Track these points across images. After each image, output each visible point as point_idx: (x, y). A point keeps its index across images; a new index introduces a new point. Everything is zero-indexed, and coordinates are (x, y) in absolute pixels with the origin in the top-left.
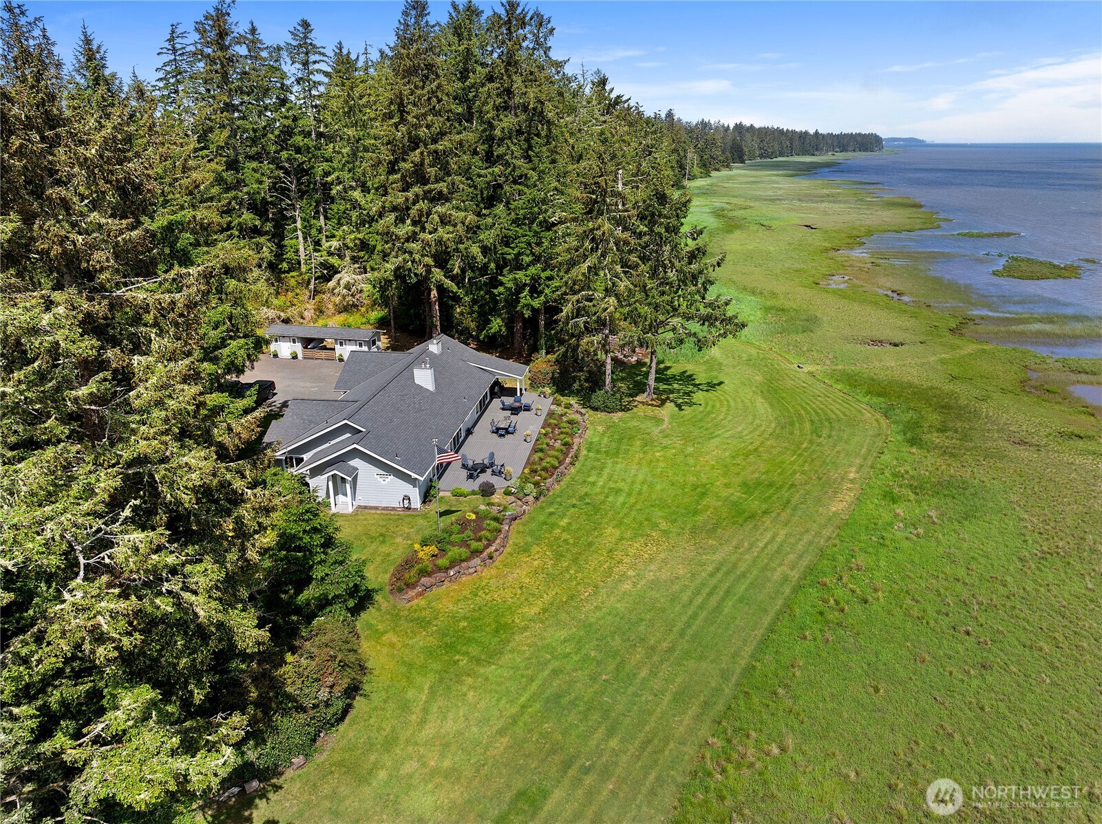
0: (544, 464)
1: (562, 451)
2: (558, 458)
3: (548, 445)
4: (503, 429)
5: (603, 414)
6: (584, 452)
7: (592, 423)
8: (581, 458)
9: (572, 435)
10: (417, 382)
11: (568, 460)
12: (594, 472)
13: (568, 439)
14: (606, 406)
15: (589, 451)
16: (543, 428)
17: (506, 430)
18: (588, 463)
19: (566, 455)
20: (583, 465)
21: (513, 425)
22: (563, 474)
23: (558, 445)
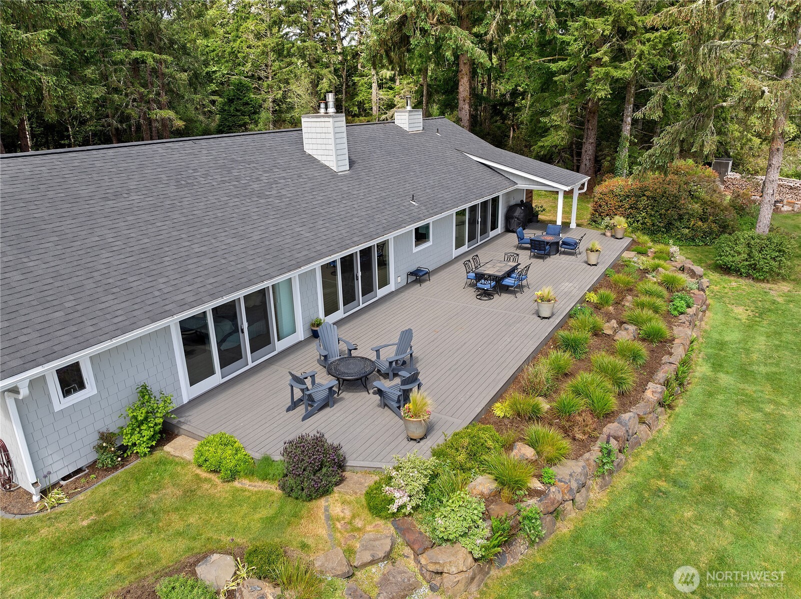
0: (565, 395)
1: (635, 357)
2: (618, 382)
3: (597, 332)
4: (491, 277)
5: (742, 281)
6: (702, 369)
7: (719, 298)
8: (695, 389)
9: (669, 318)
10: (309, 148)
11: (653, 392)
12: (743, 451)
13: (659, 324)
14: (754, 267)
15: (717, 366)
16: (594, 289)
17: (498, 280)
18: (716, 406)
19: (649, 370)
20: (702, 414)
21: (520, 267)
22: (627, 442)
23: (625, 337)
